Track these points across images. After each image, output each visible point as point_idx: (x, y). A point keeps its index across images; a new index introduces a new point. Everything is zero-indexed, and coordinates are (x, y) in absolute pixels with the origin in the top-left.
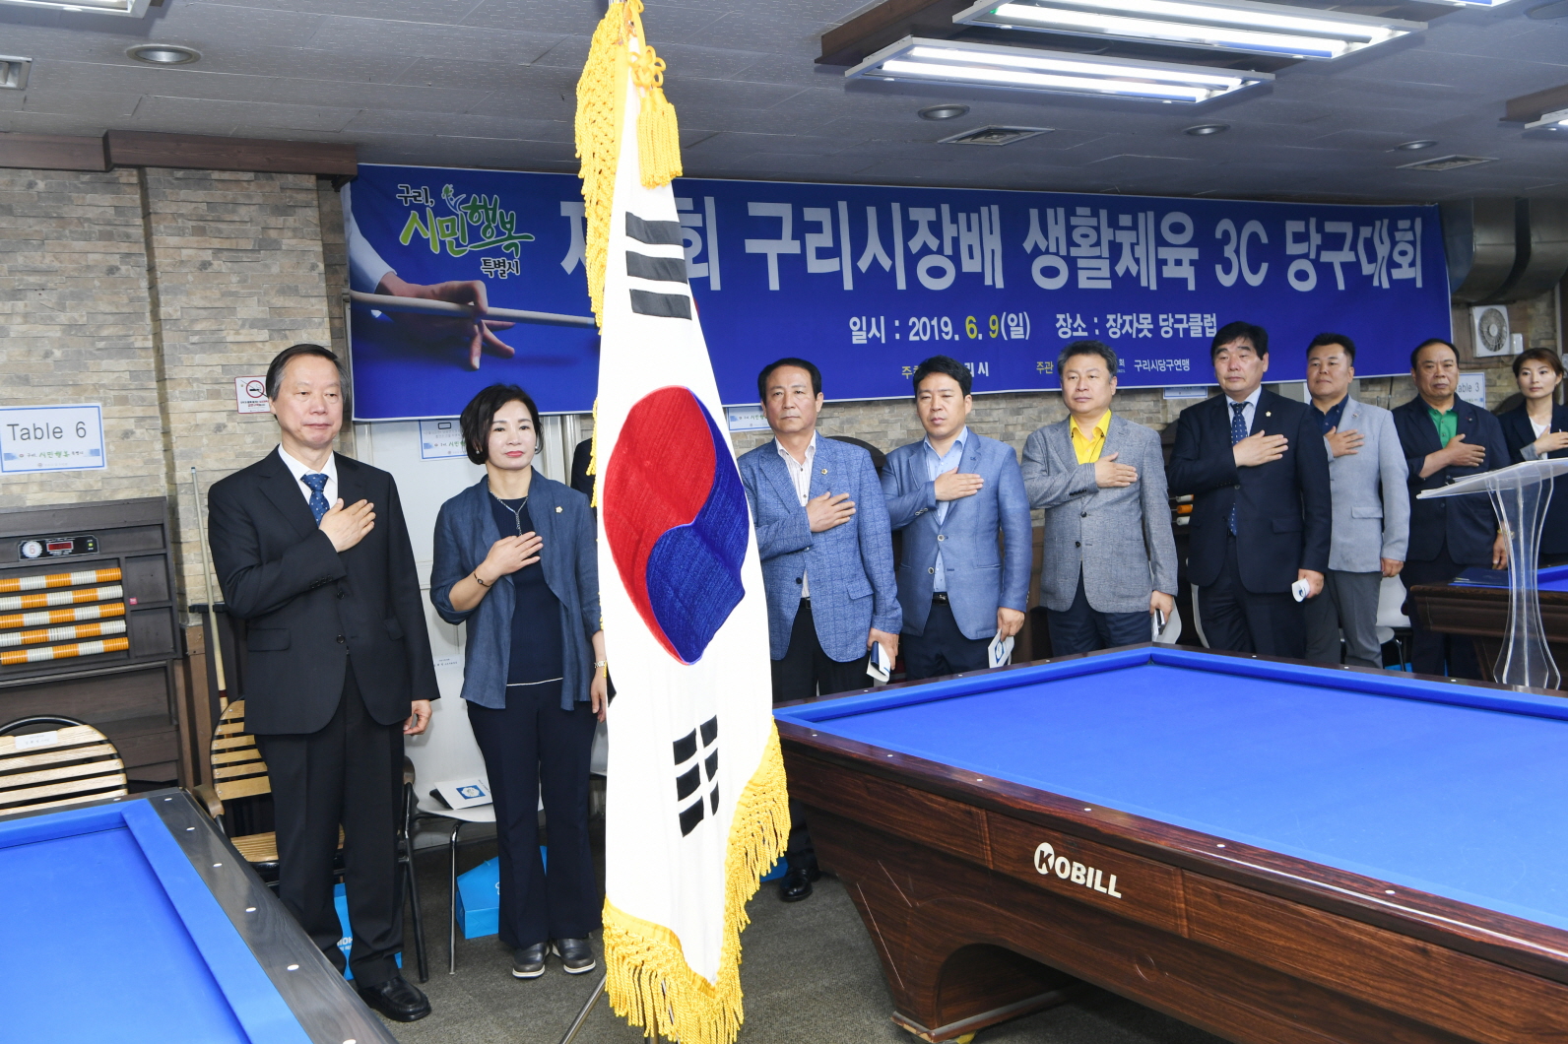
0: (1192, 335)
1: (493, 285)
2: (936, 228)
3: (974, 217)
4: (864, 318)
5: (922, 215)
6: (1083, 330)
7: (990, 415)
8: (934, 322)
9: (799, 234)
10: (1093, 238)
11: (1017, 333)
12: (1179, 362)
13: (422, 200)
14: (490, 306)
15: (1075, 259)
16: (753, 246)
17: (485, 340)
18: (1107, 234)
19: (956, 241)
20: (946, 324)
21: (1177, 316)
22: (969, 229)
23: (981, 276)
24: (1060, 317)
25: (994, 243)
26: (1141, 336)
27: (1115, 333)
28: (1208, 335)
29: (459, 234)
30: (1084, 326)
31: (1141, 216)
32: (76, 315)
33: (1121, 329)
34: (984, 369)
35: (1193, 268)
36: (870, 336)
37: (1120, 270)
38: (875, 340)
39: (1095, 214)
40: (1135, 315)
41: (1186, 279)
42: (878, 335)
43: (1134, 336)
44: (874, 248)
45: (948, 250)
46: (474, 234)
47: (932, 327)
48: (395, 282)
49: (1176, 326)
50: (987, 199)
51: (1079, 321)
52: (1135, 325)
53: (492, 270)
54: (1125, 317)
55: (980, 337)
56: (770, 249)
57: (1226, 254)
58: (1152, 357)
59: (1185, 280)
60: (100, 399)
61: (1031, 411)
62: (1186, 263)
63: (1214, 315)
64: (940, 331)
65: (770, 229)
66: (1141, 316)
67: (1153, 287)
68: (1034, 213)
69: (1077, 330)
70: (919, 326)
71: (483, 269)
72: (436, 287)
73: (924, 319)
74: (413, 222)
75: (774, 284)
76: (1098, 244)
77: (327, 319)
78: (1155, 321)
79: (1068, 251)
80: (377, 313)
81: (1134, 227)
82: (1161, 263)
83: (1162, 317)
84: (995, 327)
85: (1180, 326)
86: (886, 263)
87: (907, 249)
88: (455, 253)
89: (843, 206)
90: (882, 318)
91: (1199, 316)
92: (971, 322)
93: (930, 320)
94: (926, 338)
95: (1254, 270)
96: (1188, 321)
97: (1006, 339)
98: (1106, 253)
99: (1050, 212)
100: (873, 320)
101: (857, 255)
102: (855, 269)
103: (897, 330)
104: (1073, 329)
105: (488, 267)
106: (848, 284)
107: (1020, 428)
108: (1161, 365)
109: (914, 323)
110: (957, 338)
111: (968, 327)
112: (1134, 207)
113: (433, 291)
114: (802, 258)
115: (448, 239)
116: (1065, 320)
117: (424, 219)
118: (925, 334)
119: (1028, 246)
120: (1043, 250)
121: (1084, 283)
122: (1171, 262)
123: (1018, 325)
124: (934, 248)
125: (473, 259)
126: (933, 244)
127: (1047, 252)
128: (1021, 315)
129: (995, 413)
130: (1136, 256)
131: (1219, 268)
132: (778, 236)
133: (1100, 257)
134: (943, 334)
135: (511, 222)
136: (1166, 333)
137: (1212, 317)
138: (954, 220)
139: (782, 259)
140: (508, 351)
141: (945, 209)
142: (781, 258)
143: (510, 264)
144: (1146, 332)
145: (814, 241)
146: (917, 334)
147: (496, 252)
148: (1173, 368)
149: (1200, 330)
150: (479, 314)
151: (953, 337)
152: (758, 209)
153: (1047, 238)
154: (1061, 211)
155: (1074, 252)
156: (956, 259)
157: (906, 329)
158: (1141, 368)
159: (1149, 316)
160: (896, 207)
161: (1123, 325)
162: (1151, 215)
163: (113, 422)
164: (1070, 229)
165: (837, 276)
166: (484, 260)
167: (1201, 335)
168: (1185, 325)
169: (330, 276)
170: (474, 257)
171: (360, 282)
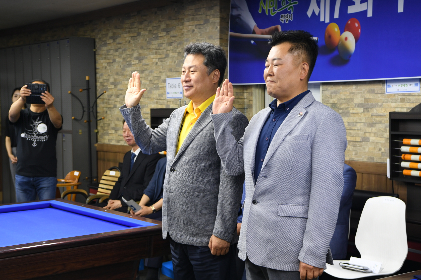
1: (284, 26)
29: (275, 5)
46: (280, 4)
53: (283, 20)
71: (281, 20)
72: (267, 30)
74: (262, 2)
75: (401, 10)
88: (273, 14)
105: (283, 18)
113: (266, 31)
115: (271, 9)
143: (289, 16)
147: (285, 11)
166: (281, 16)
169: (222, 31)
170: (278, 15)
171: (247, 30)
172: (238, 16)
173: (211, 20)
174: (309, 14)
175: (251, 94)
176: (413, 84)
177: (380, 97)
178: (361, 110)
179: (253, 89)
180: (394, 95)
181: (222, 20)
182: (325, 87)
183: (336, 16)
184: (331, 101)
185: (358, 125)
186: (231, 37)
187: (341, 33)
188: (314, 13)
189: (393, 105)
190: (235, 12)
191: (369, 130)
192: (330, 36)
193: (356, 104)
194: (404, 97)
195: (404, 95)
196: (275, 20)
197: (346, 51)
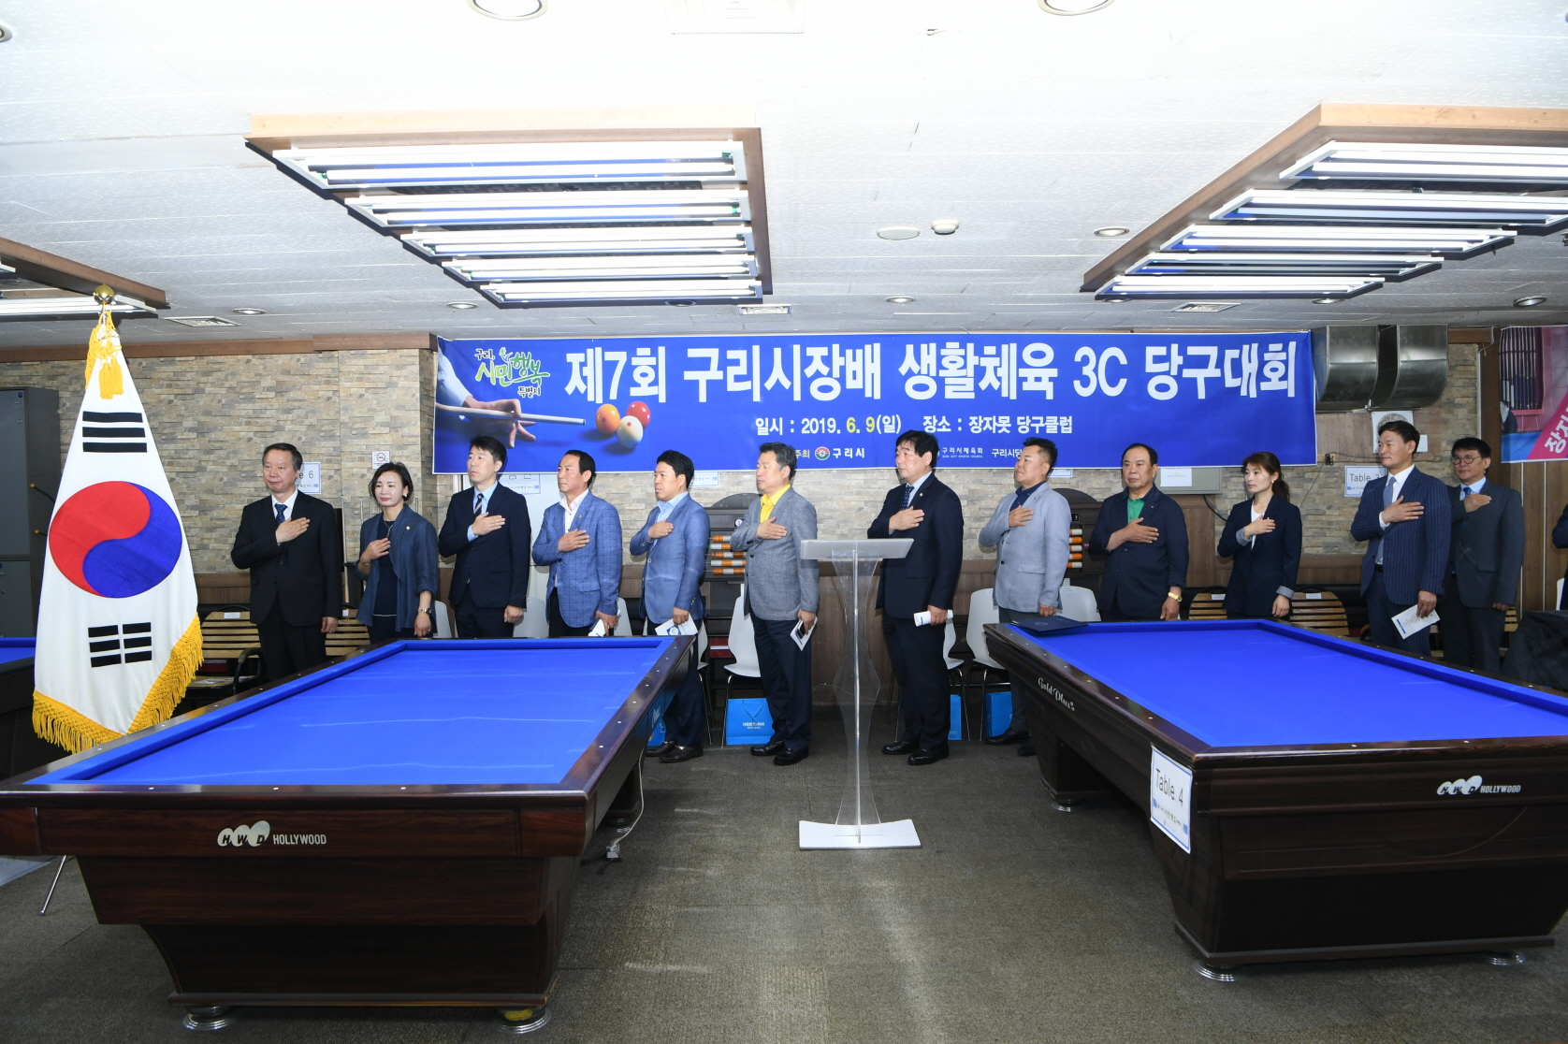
0: (1048, 431)
1: (525, 401)
2: (827, 360)
3: (859, 352)
4: (767, 419)
5: (817, 352)
6: (947, 427)
7: (876, 483)
8: (822, 421)
9: (722, 367)
10: (961, 362)
11: (889, 429)
13: (488, 357)
14: (523, 412)
15: (943, 378)
16: (689, 375)
17: (519, 431)
18: (973, 360)
19: (843, 369)
20: (831, 423)
21: (1034, 418)
22: (854, 360)
23: (863, 391)
24: (928, 418)
25: (875, 368)
26: (1000, 432)
27: (977, 429)
28: (1063, 432)
29: (507, 374)
30: (948, 425)
31: (1005, 347)
32: (312, 420)
33: (983, 427)
34: (860, 453)
36: (771, 430)
37: (983, 385)
38: (775, 433)
39: (963, 346)
40: (994, 417)
41: (1045, 392)
42: (777, 430)
43: (994, 432)
44: (778, 374)
45: (836, 373)
46: (516, 373)
47: (820, 425)
48: (472, 401)
49: (1032, 425)
50: (871, 340)
51: (944, 420)
52: (995, 424)
53: (525, 393)
54: (985, 419)
55: (858, 431)
56: (701, 377)
57: (1084, 373)
58: (1010, 447)
60: (320, 460)
62: (1045, 379)
63: (1070, 417)
64: (826, 427)
65: (703, 364)
66: (1000, 418)
67: (1013, 396)
69: (941, 427)
70: (810, 424)
71: (519, 393)
72: (493, 403)
73: (814, 420)
74: (483, 367)
75: (703, 398)
76: (965, 367)
77: (419, 422)
78: (1013, 421)
79: (938, 373)
80: (462, 417)
81: (999, 354)
82: (1021, 380)
83: (1019, 418)
84: (871, 423)
85: (1037, 426)
86: (786, 384)
87: (803, 375)
88: (504, 384)
89: (756, 349)
90: (781, 419)
91: (1056, 418)
92: (851, 421)
93: (819, 420)
94: (815, 432)
95: (1112, 382)
96: (1044, 421)
97: (880, 432)
98: (970, 371)
99: (924, 347)
100: (774, 420)
101: (764, 379)
102: (763, 389)
103: (793, 426)
104: (937, 427)
105: (522, 392)
106: (757, 397)
109: (806, 423)
110: (839, 432)
111: (848, 425)
112: (998, 341)
113: (492, 406)
114: (724, 381)
115: (500, 377)
116: (931, 421)
117: (488, 367)
118: (814, 428)
119: (903, 370)
120: (916, 372)
121: (949, 394)
122: (1031, 379)
123: (891, 424)
124: (825, 374)
125: (515, 386)
126: (825, 370)
127: (919, 373)
128: (893, 417)
130: (999, 376)
131: (1077, 384)
132: (707, 370)
133: (965, 377)
134: (829, 430)
135: (537, 367)
136: (1023, 429)
137: (1068, 418)
138: (842, 354)
140: (531, 439)
141: (836, 348)
142: (709, 383)
143: (535, 389)
144: (1004, 430)
145: (732, 371)
146: (808, 429)
147: (527, 383)
149: (1056, 428)
150: (516, 417)
151: (836, 431)
152: (693, 353)
153: (919, 363)
154: (933, 346)
155: (942, 373)
156: (842, 380)
157: (799, 426)
158: (998, 455)
159: (1008, 418)
160: (797, 349)
161: (984, 424)
162: (1014, 346)
163: (325, 471)
164: (939, 358)
165: (750, 393)
166: (521, 388)
167: (1056, 432)
168: (1042, 425)
169: (423, 401)
171: (456, 401)
172: (442, 382)
174: (569, 389)
176: (711, 477)
183: (613, 395)
186: (438, 410)
187: (622, 416)
188: (576, 389)
192: (604, 420)
193: (634, 500)
197: (629, 438)
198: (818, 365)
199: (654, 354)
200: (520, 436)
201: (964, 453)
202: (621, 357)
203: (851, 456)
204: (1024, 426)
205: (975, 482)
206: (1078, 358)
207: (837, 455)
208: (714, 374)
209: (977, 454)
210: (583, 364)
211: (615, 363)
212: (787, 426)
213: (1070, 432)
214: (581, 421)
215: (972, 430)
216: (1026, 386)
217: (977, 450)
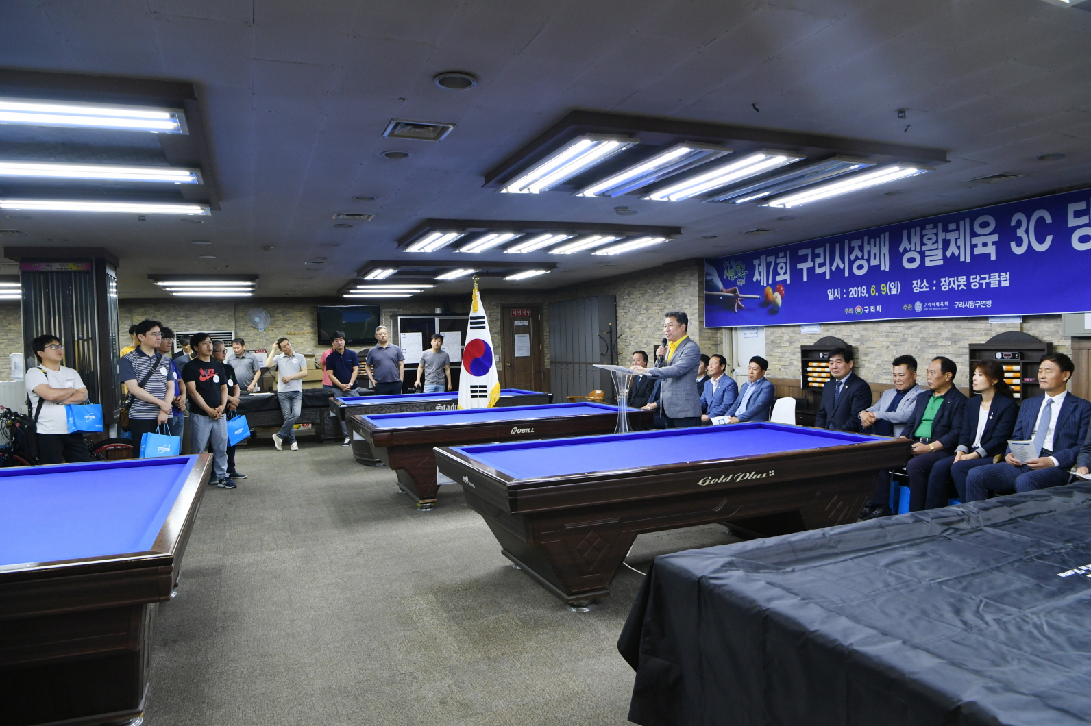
0: (992, 286)
1: (739, 287)
2: (862, 248)
3: (878, 240)
4: (833, 290)
5: (856, 244)
6: (926, 288)
8: (859, 289)
9: (813, 260)
10: (934, 239)
11: (894, 292)
12: (984, 302)
13: (728, 265)
14: (740, 293)
15: (924, 252)
16: (799, 266)
17: (738, 304)
18: (942, 236)
20: (864, 290)
21: (982, 276)
22: (875, 246)
23: (879, 266)
24: (914, 282)
25: (885, 250)
26: (960, 288)
27: (945, 288)
28: (1002, 285)
30: (927, 285)
31: (962, 223)
33: (949, 285)
34: (879, 309)
35: (994, 246)
36: (834, 296)
37: (948, 254)
38: (836, 298)
39: (936, 227)
40: (956, 278)
42: (838, 296)
43: (956, 289)
44: (837, 260)
45: (866, 257)
46: (737, 273)
47: (858, 292)
48: (724, 290)
49: (981, 282)
50: (884, 230)
51: (925, 283)
52: (956, 283)
54: (950, 279)
55: (877, 294)
56: (804, 266)
57: (1018, 235)
58: (967, 300)
59: (989, 255)
61: (916, 328)
62: (990, 244)
63: (1008, 273)
64: (861, 293)
65: (804, 259)
66: (959, 278)
67: (968, 260)
68: (905, 233)
69: (922, 288)
70: (853, 291)
72: (730, 290)
73: (855, 288)
74: (726, 271)
76: (937, 242)
78: (968, 280)
79: (921, 248)
81: (958, 229)
82: (973, 247)
83: (972, 277)
84: (884, 289)
85: (984, 282)
86: (841, 266)
87: (849, 259)
89: (828, 246)
90: (839, 289)
91: (997, 274)
92: (874, 288)
93: (858, 288)
94: (855, 296)
95: (1041, 240)
96: (989, 278)
97: (889, 294)
98: (941, 245)
99: (913, 230)
100: (836, 290)
101: (831, 265)
102: (831, 270)
103: (845, 293)
104: (921, 288)
106: (828, 277)
107: (910, 336)
108: (972, 305)
109: (850, 290)
110: (867, 295)
111: (872, 290)
112: (958, 219)
114: (813, 268)
116: (917, 283)
118: (855, 294)
119: (901, 249)
120: (908, 250)
121: (928, 263)
122: (980, 245)
123: (895, 288)
124: (860, 256)
126: (860, 255)
127: (910, 250)
128: (896, 283)
129: (899, 329)
130: (958, 245)
131: (1013, 244)
132: (807, 261)
133: (938, 249)
135: (744, 268)
136: (975, 285)
137: (1006, 274)
138: (869, 243)
139: (808, 269)
140: (743, 308)
141: (866, 239)
143: (742, 281)
144: (962, 287)
145: (819, 260)
146: (852, 294)
147: (740, 278)
148: (980, 306)
149: (997, 283)
150: (738, 296)
152: (801, 252)
153: (910, 243)
154: (918, 229)
155: (924, 248)
156: (868, 261)
157: (848, 293)
158: (958, 307)
159: (964, 277)
161: (949, 283)
162: (967, 221)
164: (922, 237)
167: (998, 286)
168: (987, 281)
169: (700, 291)
170: (736, 280)
171: (718, 290)
172: (711, 281)
173: (693, 283)
174: (754, 280)
175: (722, 334)
176: (816, 327)
177: (798, 336)
178: (788, 344)
179: (723, 331)
180: (806, 334)
181: (700, 283)
182: (767, 329)
183: (770, 282)
184: (771, 338)
185: (787, 355)
186: (706, 295)
187: (774, 293)
188: (757, 279)
189: (806, 340)
190: (708, 278)
191: (793, 357)
192: (767, 295)
193: (785, 340)
194: (812, 335)
195: (811, 334)
196: (734, 283)
197: (776, 304)
198: (857, 252)
199: (785, 256)
200: (739, 306)
201: (936, 306)
202: (772, 259)
203: (874, 311)
204: (975, 282)
205: (956, 327)
206: (1013, 223)
207: (867, 311)
208: (810, 264)
209: (945, 306)
210: (759, 265)
211: (771, 262)
212: (842, 294)
213: (1008, 285)
214: (759, 297)
215: (943, 289)
216: (977, 251)
217: (944, 304)
